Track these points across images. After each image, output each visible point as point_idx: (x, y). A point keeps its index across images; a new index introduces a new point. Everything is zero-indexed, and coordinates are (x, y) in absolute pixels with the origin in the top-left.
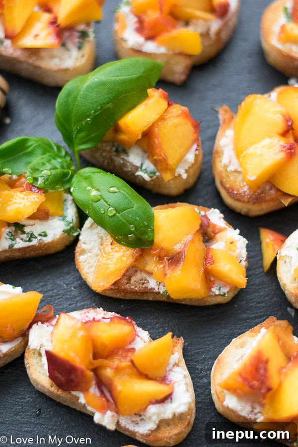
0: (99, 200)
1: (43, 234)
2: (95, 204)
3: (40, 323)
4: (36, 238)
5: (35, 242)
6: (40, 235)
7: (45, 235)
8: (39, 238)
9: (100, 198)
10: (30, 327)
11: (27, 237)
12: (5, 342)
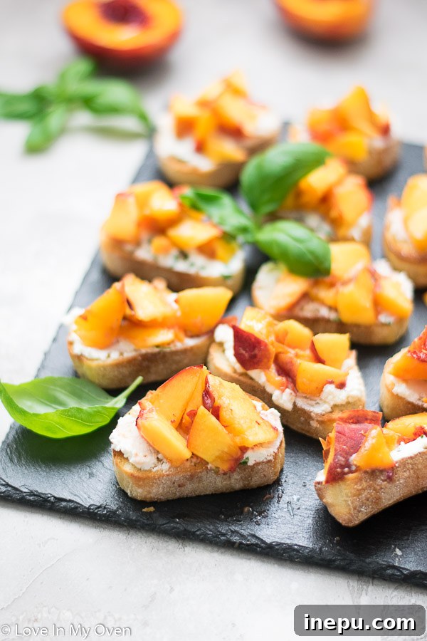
3: (224, 324)
12: (192, 336)
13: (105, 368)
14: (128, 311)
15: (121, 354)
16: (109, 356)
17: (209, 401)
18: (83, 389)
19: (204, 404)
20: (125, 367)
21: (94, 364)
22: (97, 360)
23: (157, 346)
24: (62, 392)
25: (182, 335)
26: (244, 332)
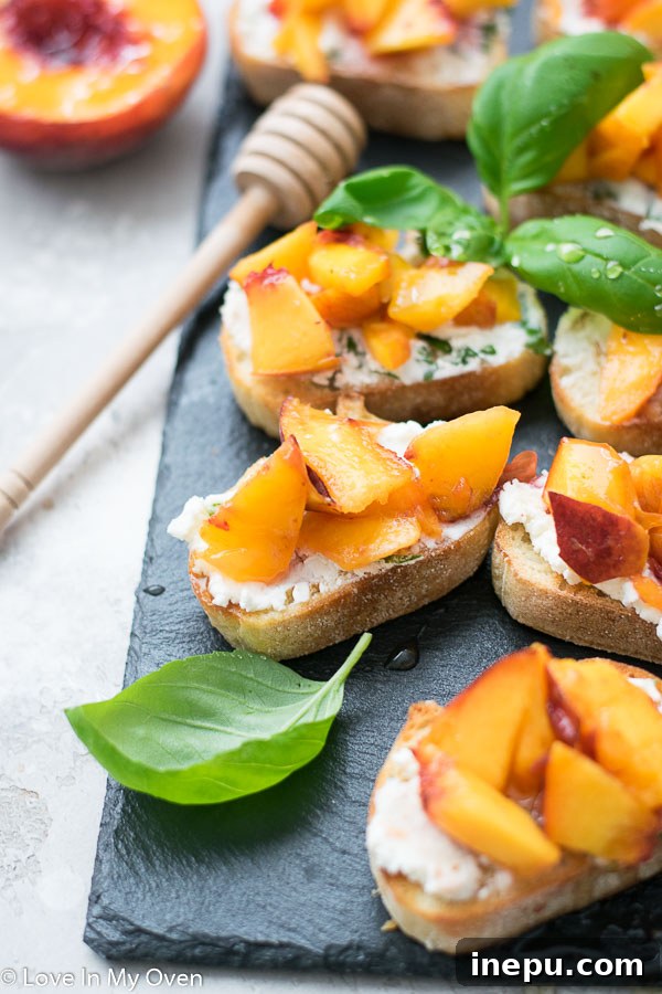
0: (583, 257)
1: (488, 350)
2: (577, 268)
3: (515, 481)
4: (475, 355)
5: (473, 365)
6: (484, 351)
7: (493, 352)
8: (482, 356)
9: (581, 253)
10: (500, 487)
11: (458, 356)
12: (453, 521)
13: (285, 625)
14: (315, 497)
15: (316, 588)
16: (290, 598)
17: (565, 723)
18: (243, 673)
19: (558, 735)
20: (328, 613)
21: (263, 621)
22: (266, 611)
23: (387, 559)
24: (204, 691)
25: (433, 522)
26: (578, 503)
